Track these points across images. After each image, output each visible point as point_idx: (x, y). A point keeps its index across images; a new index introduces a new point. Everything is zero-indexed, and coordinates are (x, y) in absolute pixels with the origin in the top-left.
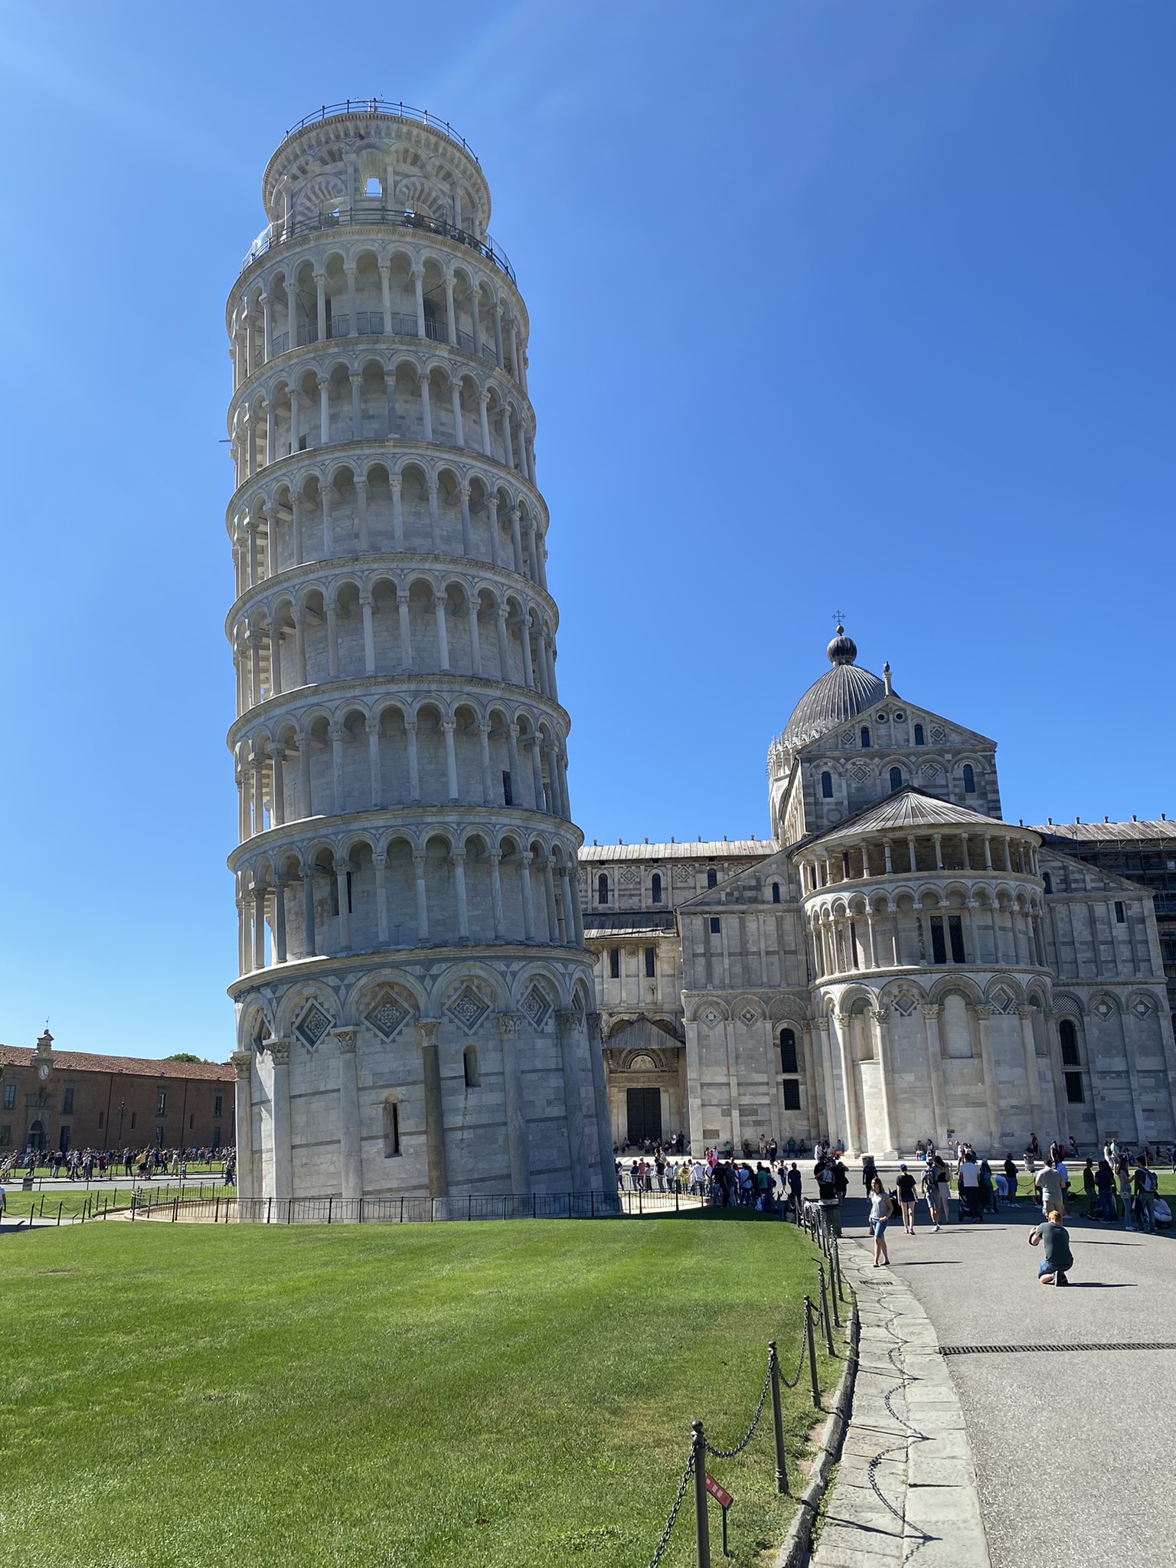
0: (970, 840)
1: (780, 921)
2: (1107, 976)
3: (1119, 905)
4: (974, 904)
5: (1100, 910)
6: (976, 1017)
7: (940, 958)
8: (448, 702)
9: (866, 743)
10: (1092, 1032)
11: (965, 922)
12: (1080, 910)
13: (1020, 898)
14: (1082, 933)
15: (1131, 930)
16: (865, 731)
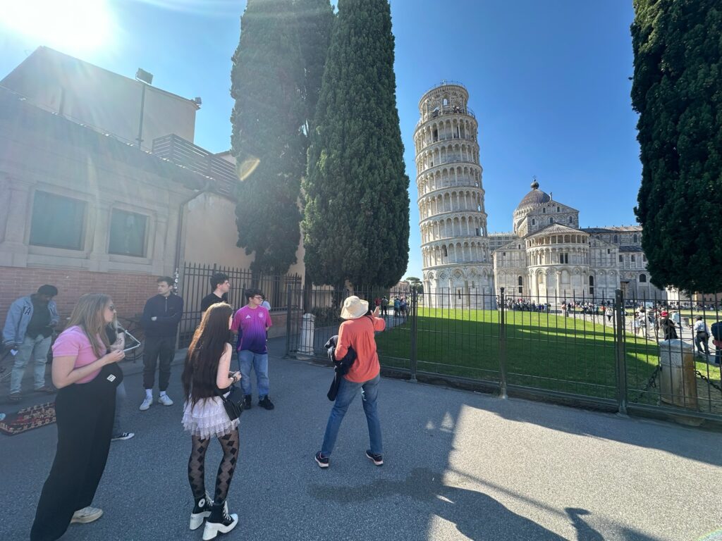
0: (572, 236)
1: (520, 253)
2: (603, 266)
3: (609, 250)
4: (571, 250)
5: (603, 251)
6: (570, 275)
7: (562, 262)
8: (467, 215)
9: (544, 212)
10: (598, 279)
11: (569, 255)
12: (598, 251)
13: (584, 249)
14: (598, 256)
15: (611, 256)
16: (544, 209)
